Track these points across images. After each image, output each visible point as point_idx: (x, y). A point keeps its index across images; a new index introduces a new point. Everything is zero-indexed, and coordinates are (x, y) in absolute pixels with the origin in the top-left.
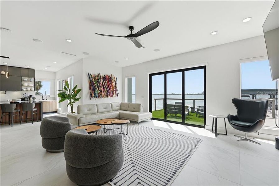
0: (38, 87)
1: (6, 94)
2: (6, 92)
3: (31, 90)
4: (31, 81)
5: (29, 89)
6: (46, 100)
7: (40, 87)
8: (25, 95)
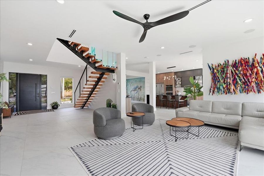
4: (200, 78)
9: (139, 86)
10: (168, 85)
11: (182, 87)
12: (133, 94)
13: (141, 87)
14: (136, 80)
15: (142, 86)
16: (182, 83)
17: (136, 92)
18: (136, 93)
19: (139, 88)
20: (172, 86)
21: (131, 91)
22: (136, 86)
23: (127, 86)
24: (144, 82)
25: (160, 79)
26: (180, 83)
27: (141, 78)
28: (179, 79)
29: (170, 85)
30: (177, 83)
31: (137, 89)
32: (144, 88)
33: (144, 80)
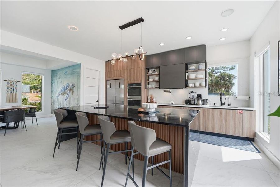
0: (230, 85)
1: (171, 93)
2: (171, 90)
3: (200, 85)
4: (200, 68)
5: (198, 84)
6: (229, 105)
7: (231, 86)
8: (192, 94)
9: (71, 84)
10: (132, 82)
11: (159, 88)
12: (61, 103)
13: (73, 86)
14: (66, 70)
15: (76, 84)
16: (159, 79)
17: (65, 97)
18: (66, 99)
19: (70, 90)
20: (139, 84)
21: (58, 95)
22: (65, 84)
23: (53, 85)
24: (79, 74)
25: (117, 70)
26: (157, 79)
27: (74, 66)
28: (154, 71)
29: (136, 82)
30: (151, 80)
31: (68, 91)
32: (79, 88)
33: (78, 70)
